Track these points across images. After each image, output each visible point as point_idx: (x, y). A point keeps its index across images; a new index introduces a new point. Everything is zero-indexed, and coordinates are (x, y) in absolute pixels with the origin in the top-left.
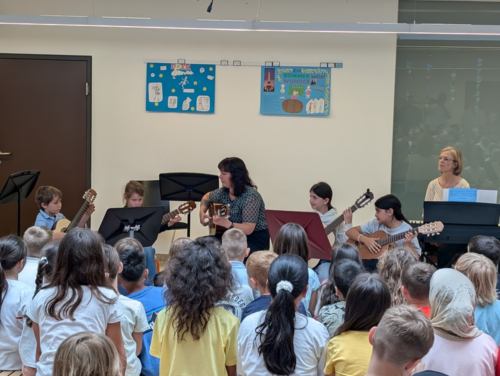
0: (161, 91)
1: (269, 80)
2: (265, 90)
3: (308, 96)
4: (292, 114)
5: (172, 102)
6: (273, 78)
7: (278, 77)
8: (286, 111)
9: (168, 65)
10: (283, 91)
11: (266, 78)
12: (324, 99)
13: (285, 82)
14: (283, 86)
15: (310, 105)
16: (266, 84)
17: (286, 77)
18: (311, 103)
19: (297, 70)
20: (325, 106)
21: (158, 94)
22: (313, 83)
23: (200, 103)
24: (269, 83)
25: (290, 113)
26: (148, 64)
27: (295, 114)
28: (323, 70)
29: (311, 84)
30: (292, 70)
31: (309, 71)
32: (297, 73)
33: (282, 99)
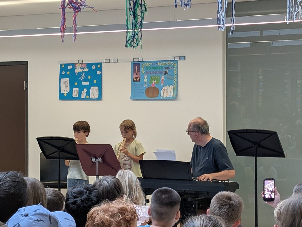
0: (68, 85)
1: (137, 72)
2: (134, 81)
3: (162, 84)
4: (151, 98)
5: (75, 92)
6: (139, 71)
7: (142, 70)
8: (148, 96)
9: (73, 65)
10: (146, 80)
11: (134, 71)
12: (173, 85)
13: (147, 74)
14: (146, 77)
15: (164, 91)
16: (135, 76)
17: (147, 69)
18: (164, 90)
19: (155, 63)
20: (174, 91)
21: (67, 86)
22: (166, 73)
23: (92, 93)
24: (137, 74)
25: (150, 97)
26: (61, 65)
27: (153, 98)
28: (172, 63)
29: (165, 75)
30: (151, 64)
31: (163, 64)
32: (155, 66)
33: (145, 87)
